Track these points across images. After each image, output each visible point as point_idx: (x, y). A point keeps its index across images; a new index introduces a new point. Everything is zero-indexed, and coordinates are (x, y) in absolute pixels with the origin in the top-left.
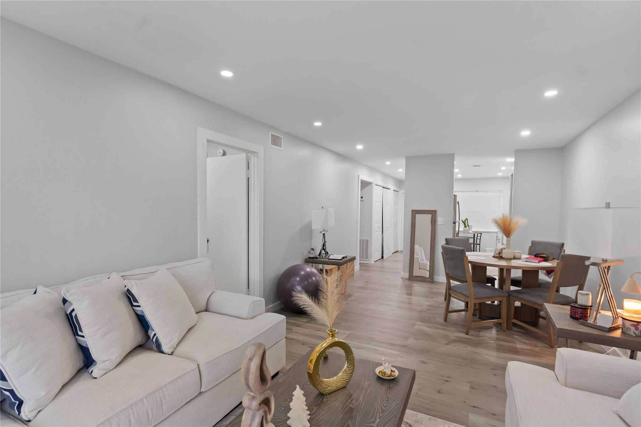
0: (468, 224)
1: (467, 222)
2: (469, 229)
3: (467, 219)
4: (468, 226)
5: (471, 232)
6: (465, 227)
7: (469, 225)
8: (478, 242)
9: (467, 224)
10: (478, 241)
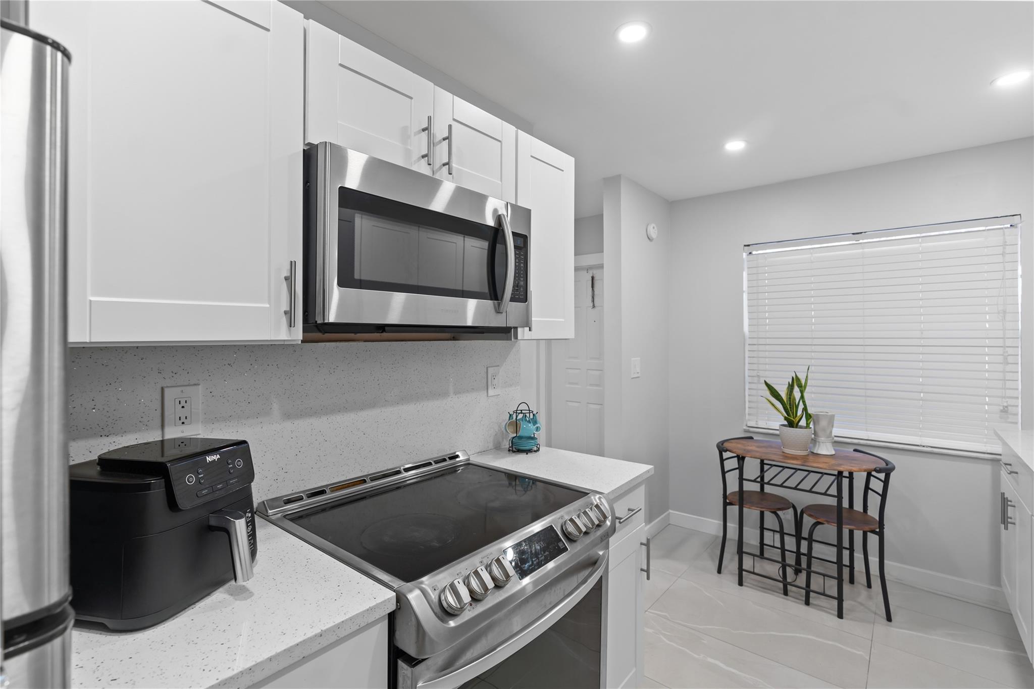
0: (805, 409)
1: (802, 397)
2: (815, 433)
3: (796, 382)
4: (809, 417)
5: (825, 449)
6: (791, 424)
7: (810, 411)
8: (873, 512)
9: (801, 407)
10: (874, 501)
